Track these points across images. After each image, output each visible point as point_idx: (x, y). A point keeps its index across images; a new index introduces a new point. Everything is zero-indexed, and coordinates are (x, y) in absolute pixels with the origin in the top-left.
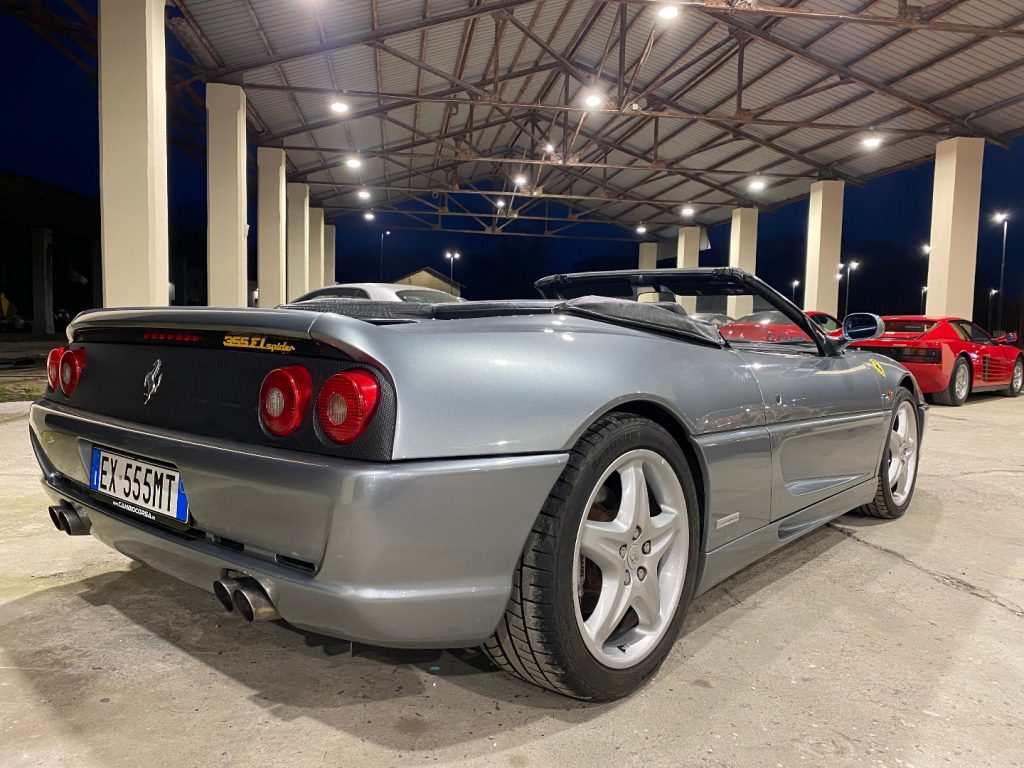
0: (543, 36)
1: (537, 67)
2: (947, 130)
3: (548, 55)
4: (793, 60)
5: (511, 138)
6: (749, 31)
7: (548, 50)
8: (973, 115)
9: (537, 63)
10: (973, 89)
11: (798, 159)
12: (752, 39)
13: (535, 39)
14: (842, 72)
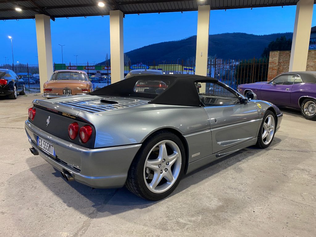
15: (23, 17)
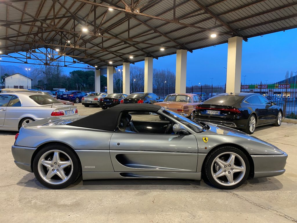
0: (67, 7)
1: (64, 16)
2: (179, 47)
3: (68, 13)
4: (142, 25)
5: (53, 36)
6: (131, 16)
7: (69, 12)
8: (184, 44)
9: (64, 15)
10: (186, 38)
11: (141, 51)
12: (131, 18)
13: (65, 8)
14: (155, 30)
15: (173, 53)
